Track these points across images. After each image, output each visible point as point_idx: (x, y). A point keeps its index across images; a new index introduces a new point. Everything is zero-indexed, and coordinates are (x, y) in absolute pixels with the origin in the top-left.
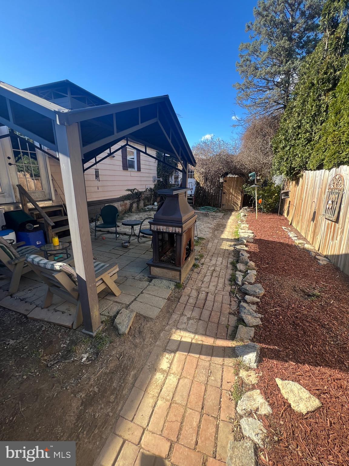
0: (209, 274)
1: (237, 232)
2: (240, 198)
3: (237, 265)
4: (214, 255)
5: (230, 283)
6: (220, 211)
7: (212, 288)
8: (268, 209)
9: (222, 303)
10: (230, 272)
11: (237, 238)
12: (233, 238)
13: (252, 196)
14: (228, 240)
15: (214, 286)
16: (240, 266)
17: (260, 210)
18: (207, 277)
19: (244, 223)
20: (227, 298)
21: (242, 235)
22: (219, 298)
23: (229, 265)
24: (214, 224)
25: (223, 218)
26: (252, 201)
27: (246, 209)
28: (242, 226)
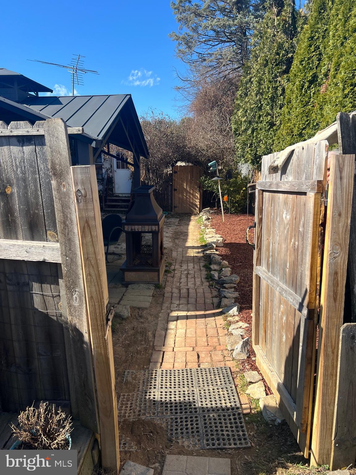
0: (183, 276)
1: (202, 239)
2: (198, 195)
3: (211, 266)
4: (182, 262)
5: (206, 280)
6: (173, 216)
7: (190, 285)
8: (236, 209)
9: (204, 293)
10: (204, 273)
11: (204, 244)
12: (199, 245)
13: (214, 193)
14: (193, 248)
15: (192, 284)
16: (214, 267)
17: (227, 210)
18: (183, 279)
19: (208, 228)
20: (207, 290)
21: (210, 240)
22: (200, 290)
23: (202, 268)
24: (171, 232)
25: (179, 224)
26: (214, 199)
27: (209, 211)
28: (207, 231)
